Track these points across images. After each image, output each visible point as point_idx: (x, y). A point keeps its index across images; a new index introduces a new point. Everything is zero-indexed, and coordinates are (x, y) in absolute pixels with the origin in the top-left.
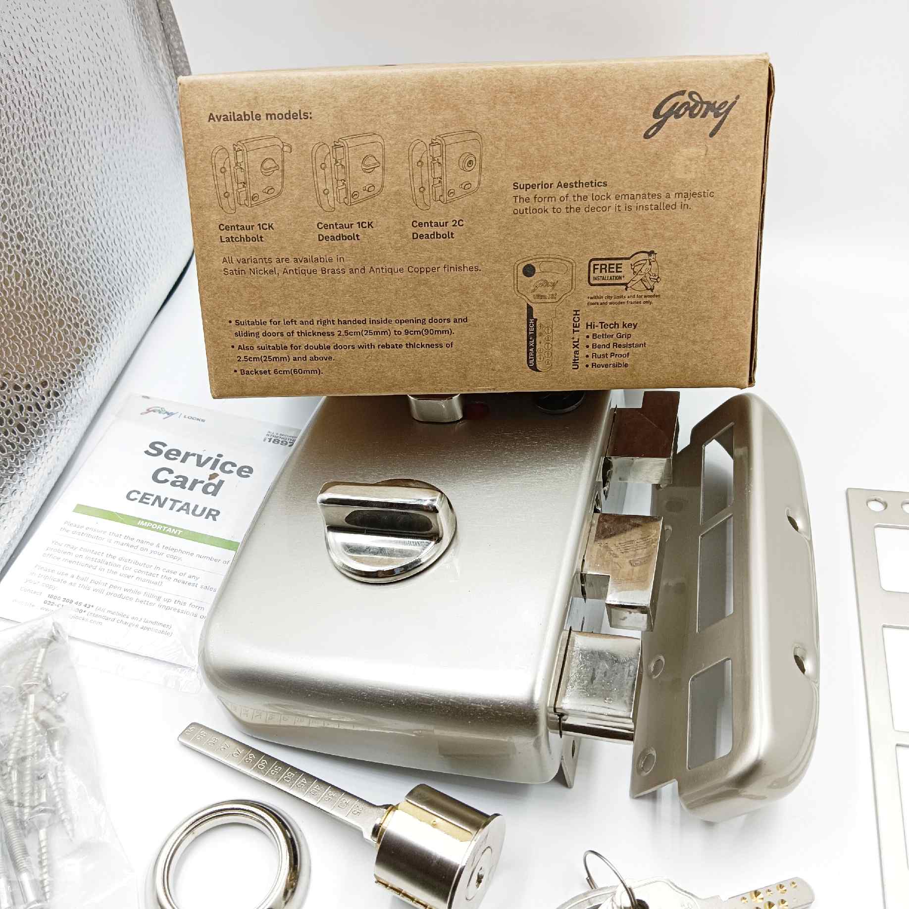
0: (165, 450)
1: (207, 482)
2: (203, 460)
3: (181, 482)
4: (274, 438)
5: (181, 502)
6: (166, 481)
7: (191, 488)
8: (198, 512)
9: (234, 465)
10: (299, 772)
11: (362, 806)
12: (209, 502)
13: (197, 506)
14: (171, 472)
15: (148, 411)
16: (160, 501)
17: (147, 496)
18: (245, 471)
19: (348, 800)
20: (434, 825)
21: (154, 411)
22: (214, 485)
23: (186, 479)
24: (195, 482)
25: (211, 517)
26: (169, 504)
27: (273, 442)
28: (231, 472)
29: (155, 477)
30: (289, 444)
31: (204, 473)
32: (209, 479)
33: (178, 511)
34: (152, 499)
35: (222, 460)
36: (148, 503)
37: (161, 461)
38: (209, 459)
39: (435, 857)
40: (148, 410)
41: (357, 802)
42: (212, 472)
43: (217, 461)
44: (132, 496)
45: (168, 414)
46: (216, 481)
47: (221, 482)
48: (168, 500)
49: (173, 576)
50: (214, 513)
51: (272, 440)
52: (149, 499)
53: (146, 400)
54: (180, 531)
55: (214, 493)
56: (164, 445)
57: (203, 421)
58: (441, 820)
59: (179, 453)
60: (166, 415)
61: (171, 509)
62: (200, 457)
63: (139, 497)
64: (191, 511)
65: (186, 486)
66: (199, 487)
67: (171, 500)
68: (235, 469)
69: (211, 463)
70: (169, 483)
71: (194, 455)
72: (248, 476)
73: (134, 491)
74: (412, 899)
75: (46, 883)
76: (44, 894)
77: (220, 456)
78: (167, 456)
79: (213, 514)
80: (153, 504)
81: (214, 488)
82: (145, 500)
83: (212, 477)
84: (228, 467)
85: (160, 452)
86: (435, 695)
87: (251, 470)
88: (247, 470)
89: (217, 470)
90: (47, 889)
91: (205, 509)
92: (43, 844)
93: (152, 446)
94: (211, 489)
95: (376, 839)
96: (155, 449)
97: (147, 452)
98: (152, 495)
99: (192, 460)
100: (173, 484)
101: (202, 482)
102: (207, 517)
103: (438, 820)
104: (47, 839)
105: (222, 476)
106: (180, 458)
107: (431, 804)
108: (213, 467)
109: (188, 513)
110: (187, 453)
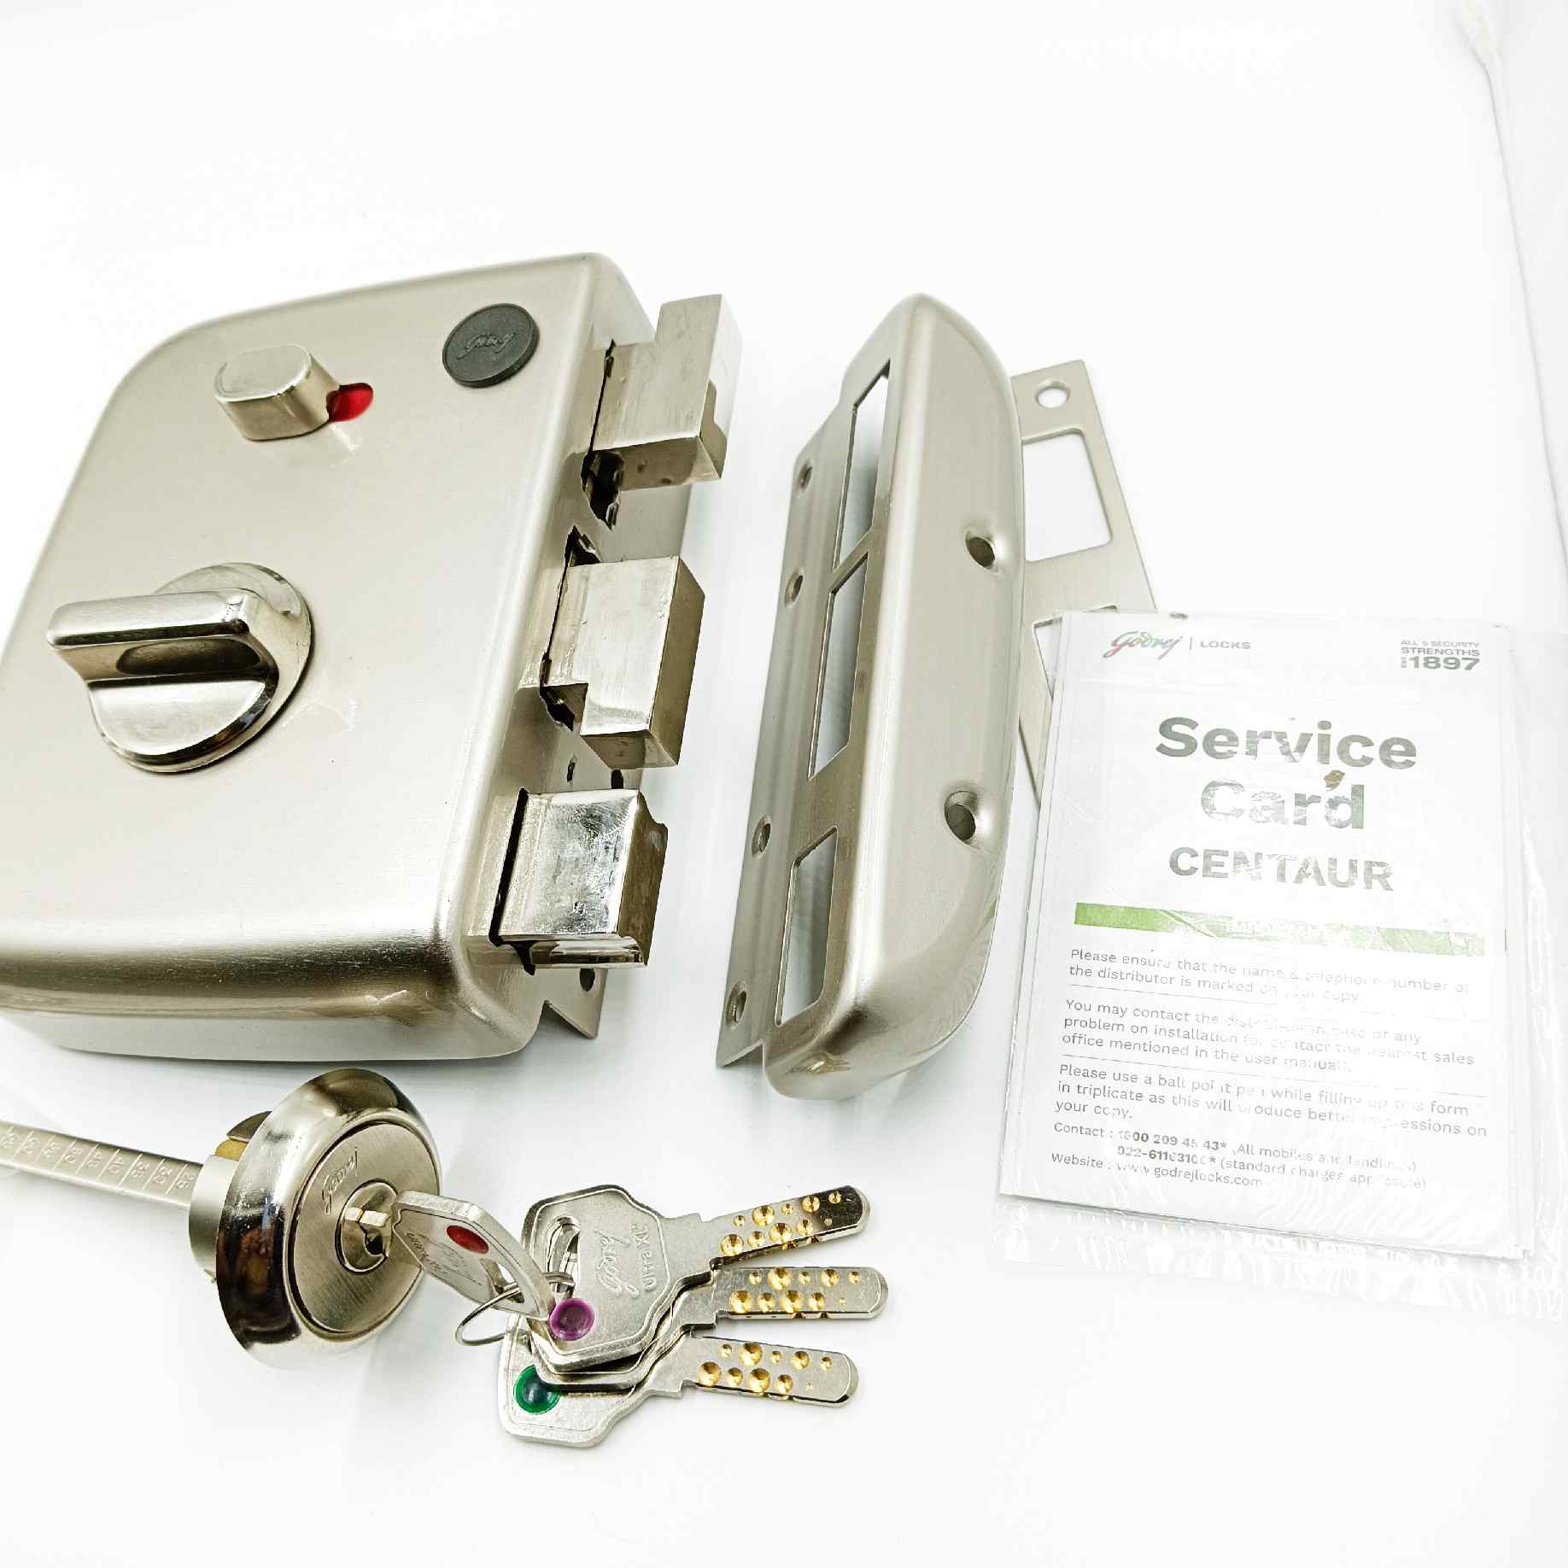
0: (1199, 735)
1: (1326, 796)
2: (1293, 743)
3: (1270, 809)
4: (1422, 656)
5: (1295, 858)
6: (1237, 812)
7: (1300, 820)
8: (1342, 875)
9: (1367, 743)
12: (1354, 846)
13: (1333, 861)
14: (1237, 787)
15: (1119, 643)
16: (1247, 865)
17: (1215, 858)
18: (1399, 752)
21: (1131, 645)
22: (1345, 801)
23: (1276, 799)
24: (1301, 802)
25: (1376, 883)
26: (1270, 867)
27: (1426, 665)
28: (1366, 761)
29: (1208, 808)
30: (1464, 664)
31: (1309, 775)
32: (1329, 789)
33: (1298, 881)
34: (1229, 862)
35: (1336, 736)
36: (1225, 875)
37: (1204, 766)
38: (1305, 739)
40: (1116, 640)
42: (1326, 768)
43: (1324, 740)
44: (1185, 862)
45: (1163, 644)
46: (1344, 790)
47: (1358, 791)
48: (1265, 860)
50: (1378, 870)
51: (1421, 662)
52: (1221, 865)
55: (1357, 822)
56: (1192, 724)
57: (1247, 646)
59: (1232, 737)
60: (1159, 650)
61: (1281, 878)
62: (1281, 737)
63: (1198, 862)
64: (1325, 877)
66: (1315, 813)
67: (1270, 857)
68: (1373, 752)
69: (1313, 744)
70: (1247, 815)
71: (1267, 735)
72: (1409, 763)
73: (1184, 852)
77: (1325, 725)
78: (1209, 751)
79: (1375, 873)
80: (1236, 875)
81: (1349, 809)
82: (1214, 869)
83: (1334, 779)
84: (1356, 751)
85: (1191, 747)
87: (1410, 750)
88: (1400, 748)
89: (1336, 763)
91: (1353, 866)
93: (1166, 730)
96: (1177, 738)
97: (1161, 749)
98: (1225, 854)
99: (1268, 747)
100: (1256, 815)
101: (1316, 799)
102: (1369, 885)
105: (1352, 776)
106: (1242, 746)
108: (1324, 757)
109: (1322, 883)
110: (1251, 735)
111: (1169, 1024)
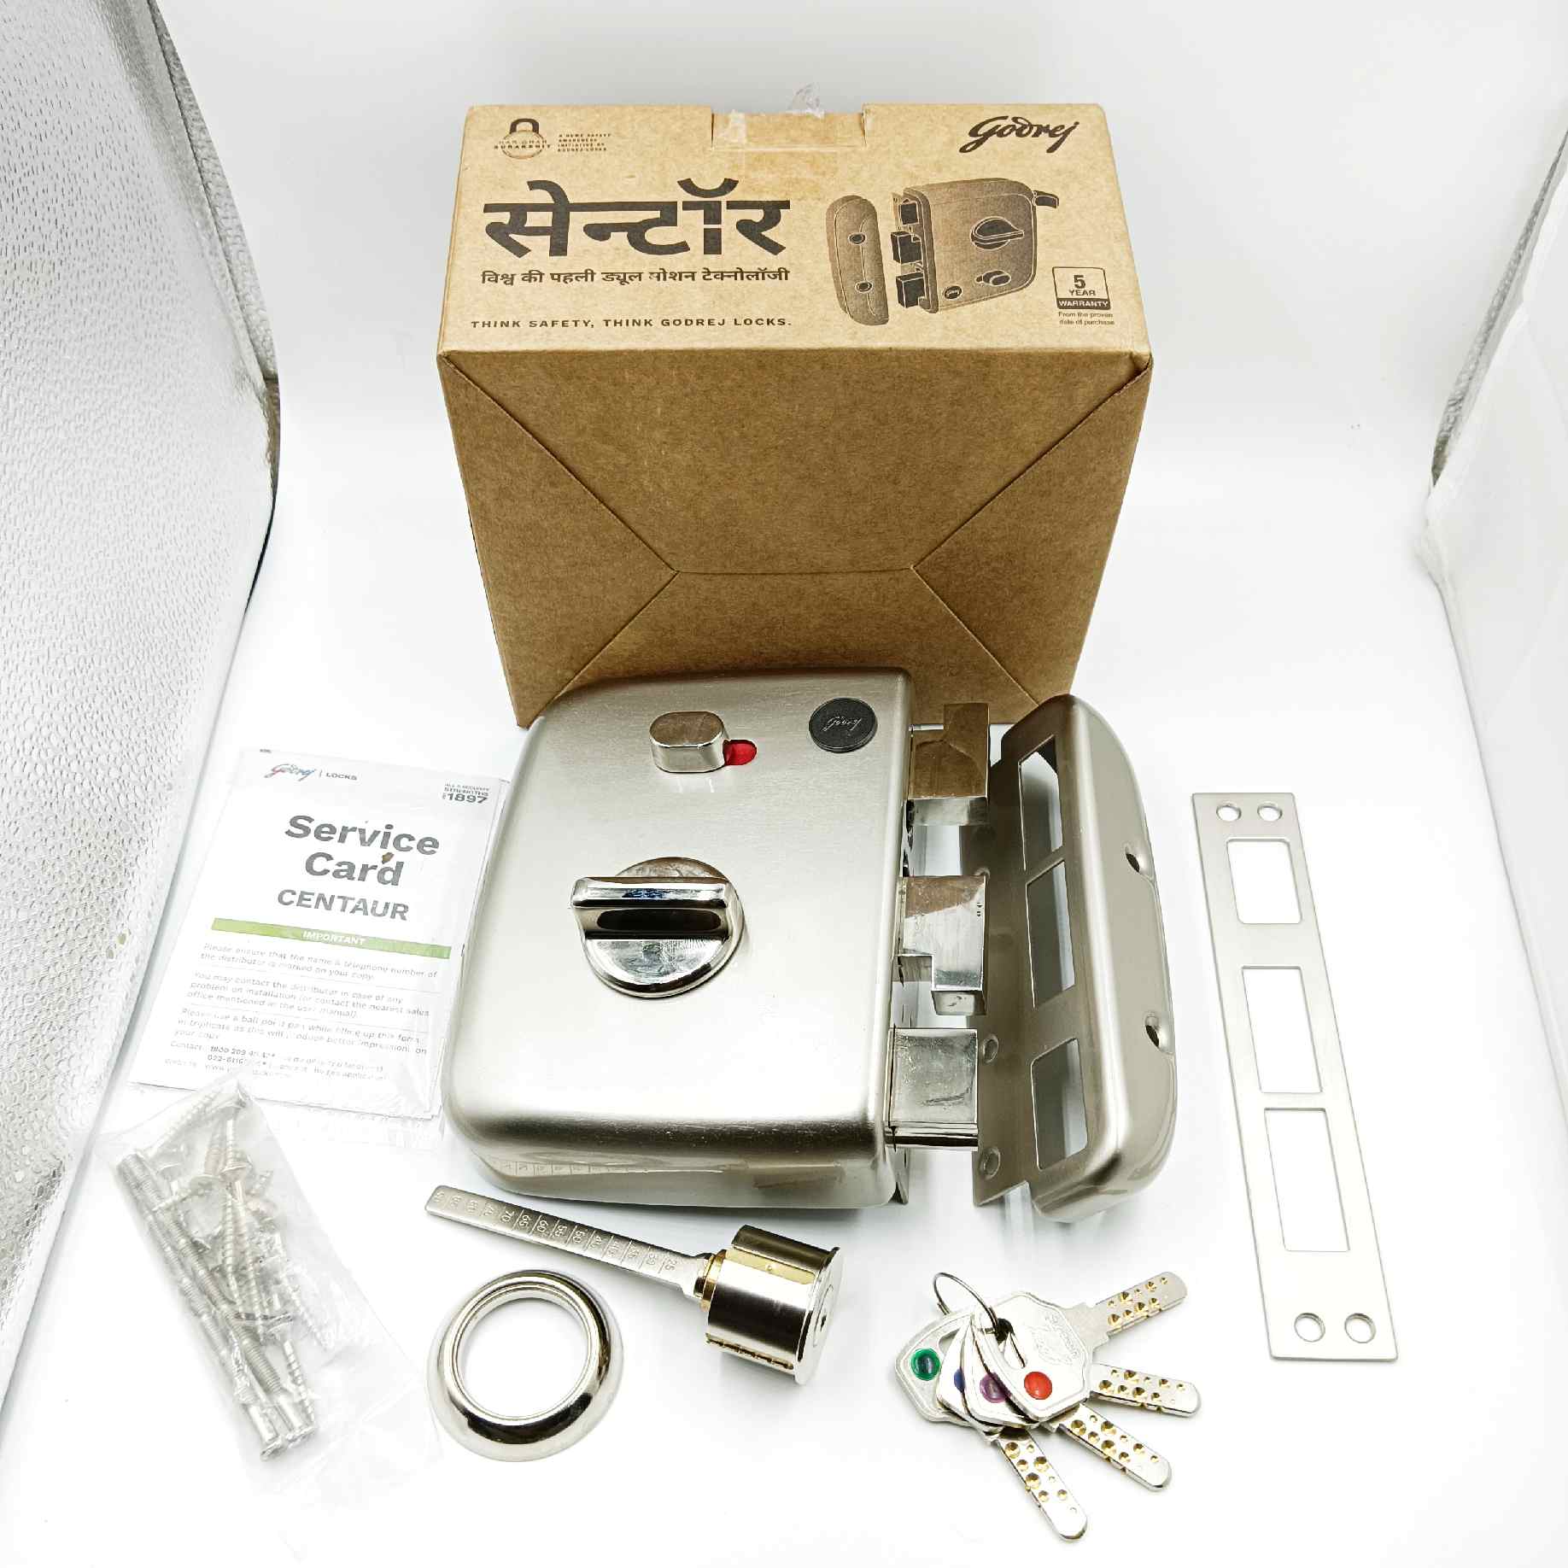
0: (313, 826)
1: (381, 866)
2: (368, 836)
3: (347, 871)
5: (353, 899)
6: (326, 872)
7: (362, 878)
8: (380, 910)
9: (411, 838)
10: (590, 1229)
11: (673, 1258)
12: (390, 894)
13: (376, 902)
14: (329, 858)
15: (275, 771)
16: (325, 902)
17: (306, 897)
18: (428, 845)
19: (656, 1254)
20: (770, 1271)
21: (282, 771)
22: (391, 869)
23: (352, 867)
24: (365, 869)
25: (397, 915)
26: (338, 903)
28: (409, 849)
29: (309, 868)
31: (373, 854)
32: (383, 862)
33: (353, 912)
34: (314, 899)
35: (394, 833)
36: (310, 907)
37: (311, 845)
38: (376, 833)
39: (777, 1305)
40: (273, 770)
41: (668, 1255)
42: (384, 852)
43: (387, 835)
44: (287, 897)
45: (303, 773)
46: (392, 864)
47: (400, 865)
48: (336, 899)
49: (369, 1002)
50: (401, 909)
52: (309, 900)
53: (267, 754)
54: (362, 940)
55: (395, 882)
56: (310, 820)
58: (776, 1265)
59: (333, 830)
60: (300, 776)
61: (343, 910)
62: (362, 831)
63: (296, 898)
64: (369, 910)
65: (354, 875)
66: (372, 875)
67: (339, 897)
68: (414, 844)
69: (380, 837)
70: (330, 874)
71: (354, 829)
72: (433, 852)
73: (289, 891)
74: (753, 1354)
75: (307, 1403)
76: (308, 1417)
77: (389, 827)
78: (317, 836)
79: (400, 911)
80: (317, 907)
81: (392, 874)
82: (304, 902)
83: (386, 858)
84: (404, 842)
85: (307, 831)
86: (755, 1125)
87: (435, 844)
88: (430, 843)
89: (391, 848)
90: (310, 1410)
91: (387, 905)
92: (292, 1359)
93: (293, 822)
94: (389, 876)
95: (701, 1295)
96: (299, 826)
97: (288, 833)
98: (313, 894)
99: (353, 837)
100: (336, 874)
101: (375, 867)
102: (393, 916)
103: (774, 1265)
104: (294, 1352)
105: (399, 856)
106: (336, 836)
107: (761, 1247)
108: (384, 845)
109: (366, 913)
110: (345, 829)
111: (257, 988)
